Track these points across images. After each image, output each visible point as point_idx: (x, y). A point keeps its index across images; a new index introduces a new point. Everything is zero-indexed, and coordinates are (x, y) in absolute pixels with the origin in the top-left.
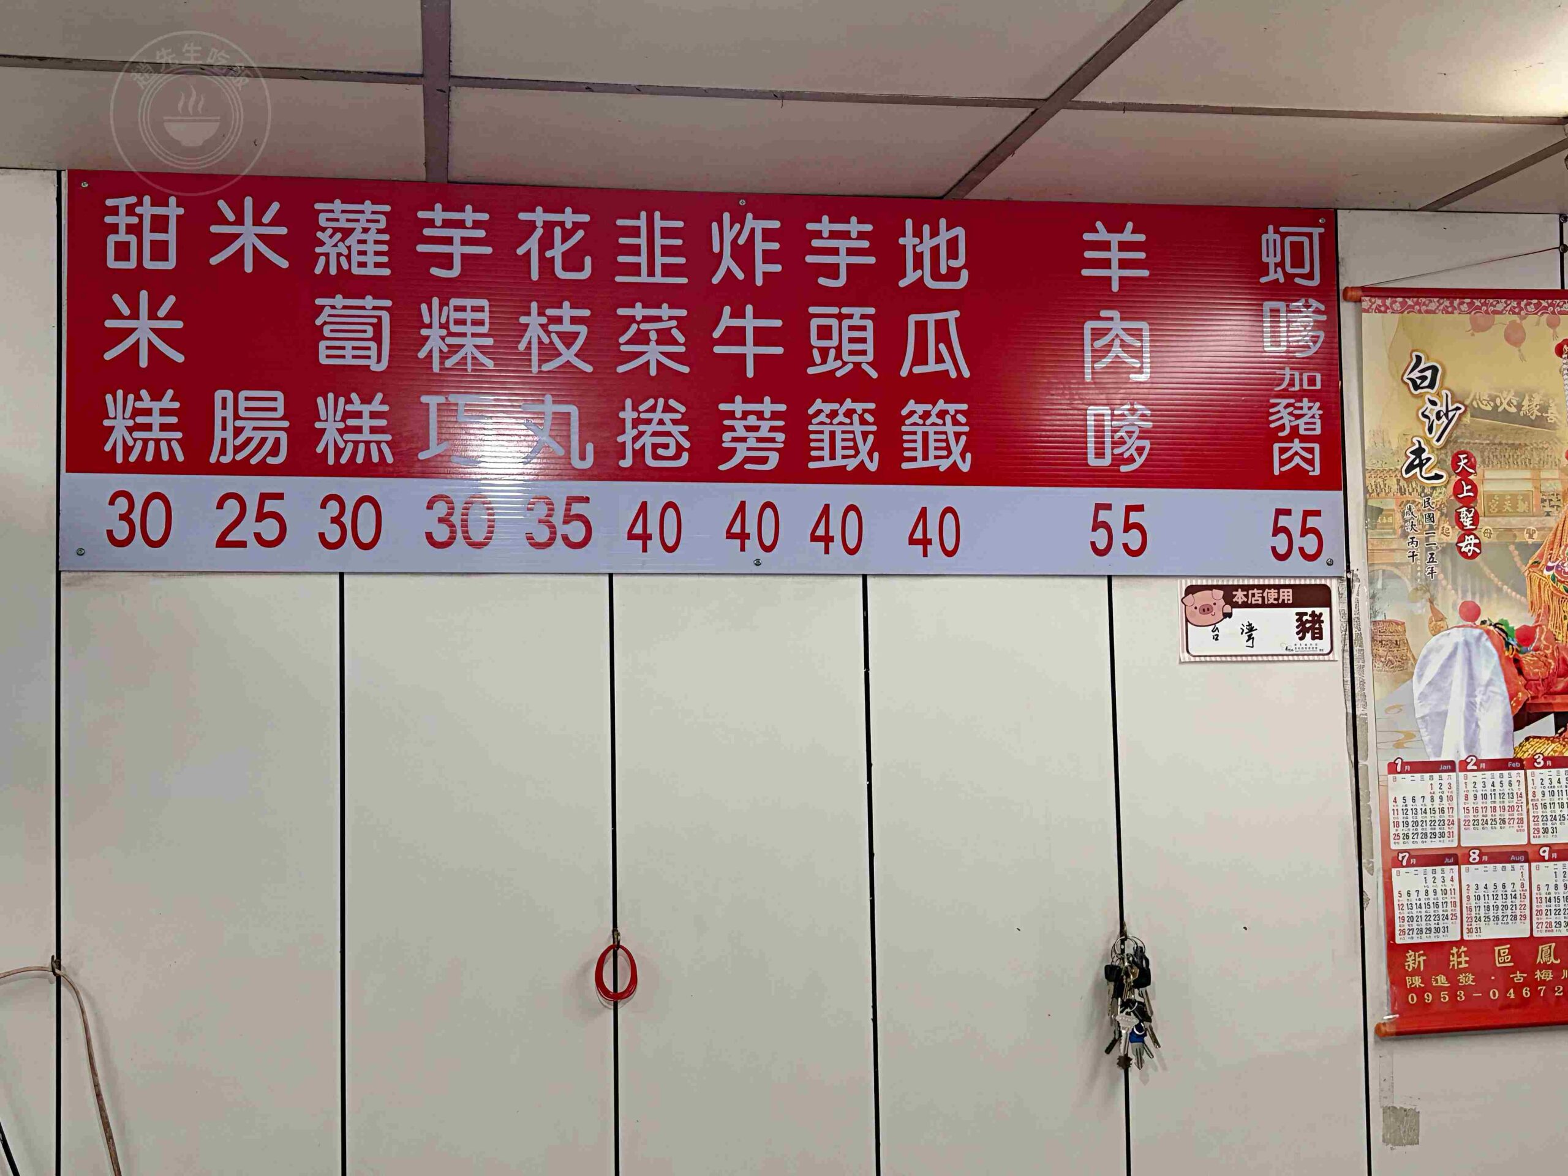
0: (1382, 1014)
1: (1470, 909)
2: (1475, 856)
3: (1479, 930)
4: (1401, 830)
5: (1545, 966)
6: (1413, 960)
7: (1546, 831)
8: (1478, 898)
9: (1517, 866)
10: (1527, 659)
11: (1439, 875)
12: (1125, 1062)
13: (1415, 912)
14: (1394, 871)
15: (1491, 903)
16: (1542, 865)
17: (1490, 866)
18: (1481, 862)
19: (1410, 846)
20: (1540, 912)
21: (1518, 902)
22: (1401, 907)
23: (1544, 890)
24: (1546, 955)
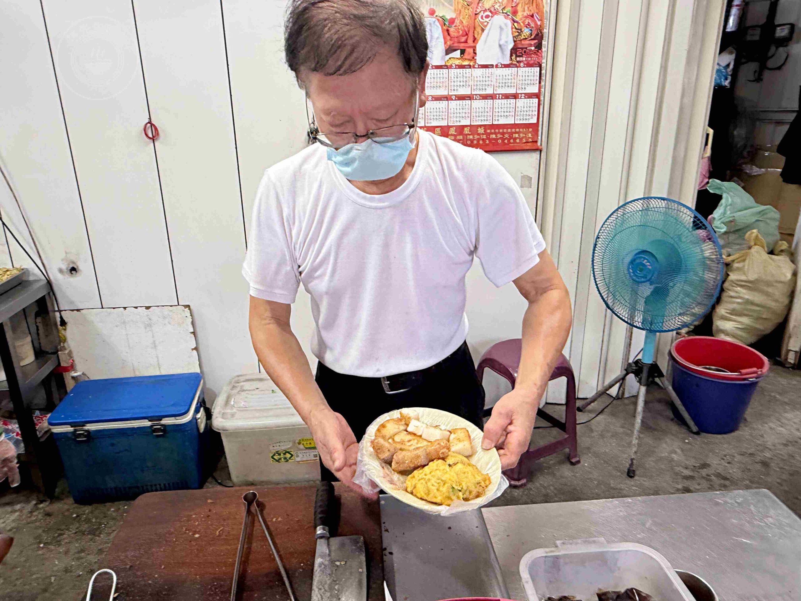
5: (451, 135)
7: (454, 90)
8: (431, 112)
9: (444, 102)
10: (452, 30)
15: (435, 114)
16: (452, 101)
17: (435, 102)
18: (432, 100)
20: (451, 117)
21: (443, 114)
23: (452, 110)
24: (452, 131)
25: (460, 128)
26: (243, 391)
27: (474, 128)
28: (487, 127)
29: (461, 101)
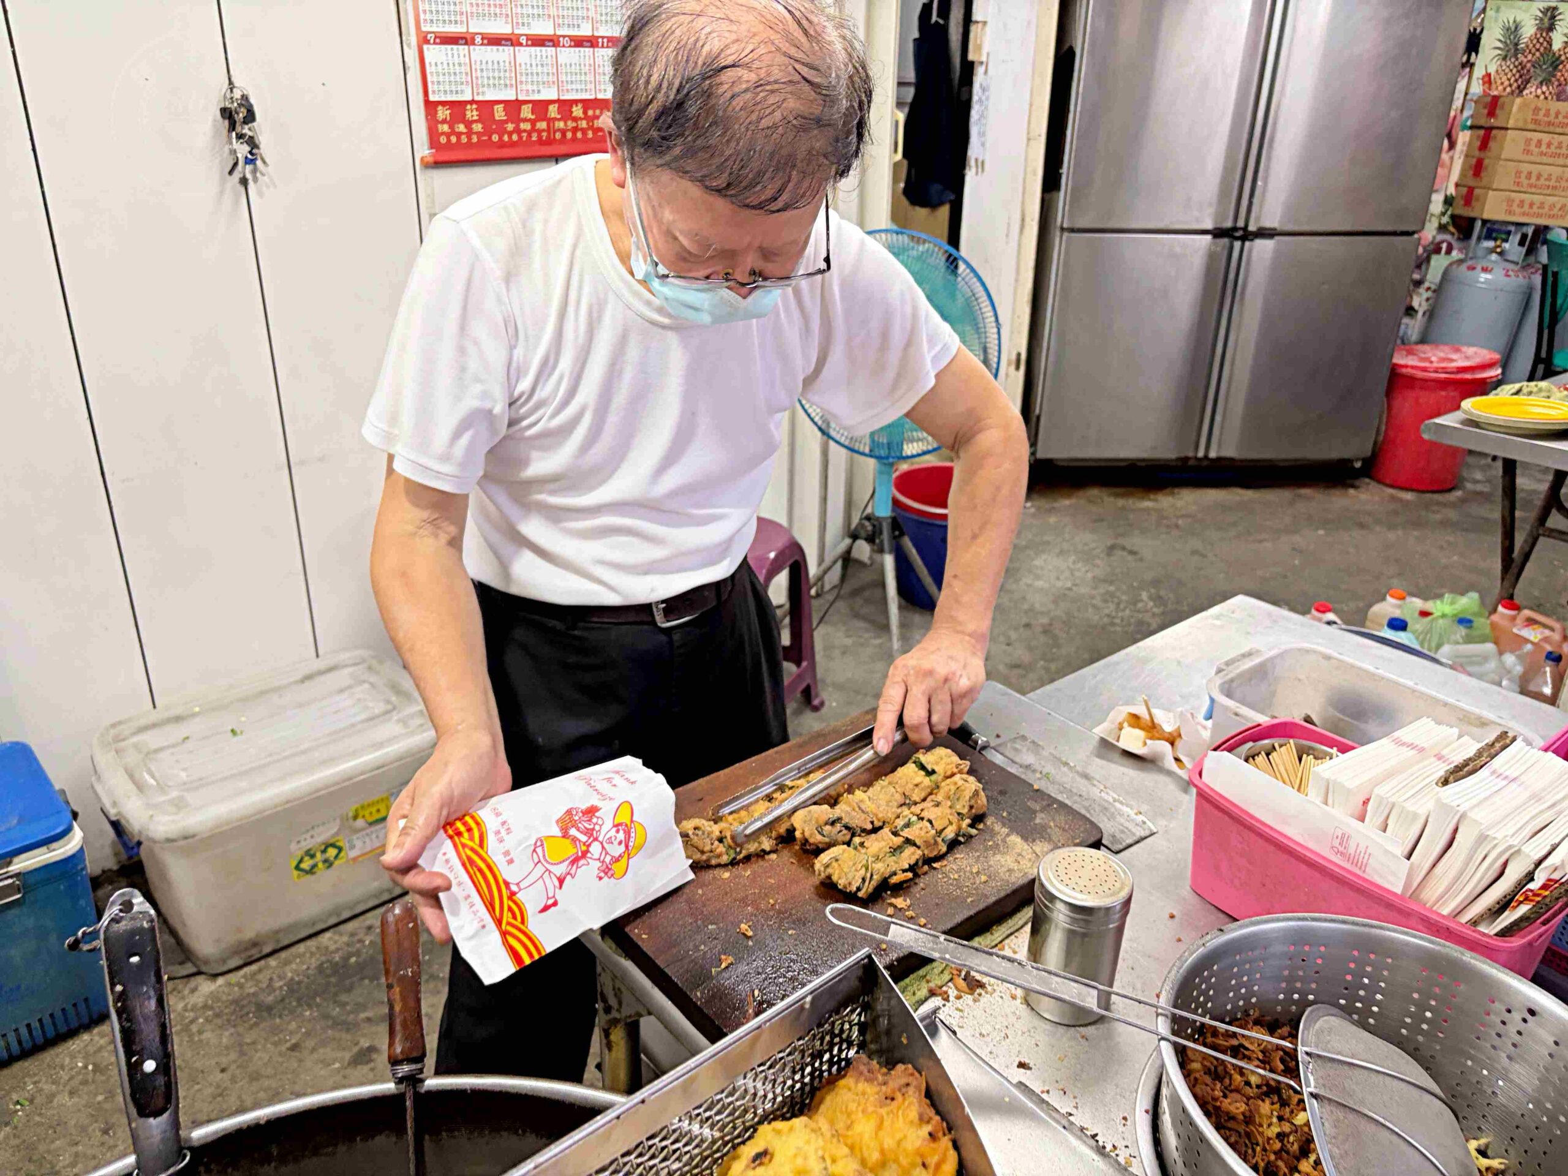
0: (424, 150)
1: (477, 78)
2: (478, 39)
3: (483, 93)
4: (428, 16)
5: (526, 120)
6: (443, 113)
7: (523, 24)
8: (482, 70)
9: (506, 48)
11: (455, 52)
12: (244, 181)
13: (441, 78)
14: (425, 47)
15: (491, 75)
16: (522, 49)
17: (489, 48)
19: (434, 29)
20: (521, 82)
21: (507, 74)
22: (432, 73)
23: (523, 66)
24: (526, 112)
25: (539, 107)
26: (156, 751)
27: (565, 106)
28: (586, 104)
29: (538, 49)
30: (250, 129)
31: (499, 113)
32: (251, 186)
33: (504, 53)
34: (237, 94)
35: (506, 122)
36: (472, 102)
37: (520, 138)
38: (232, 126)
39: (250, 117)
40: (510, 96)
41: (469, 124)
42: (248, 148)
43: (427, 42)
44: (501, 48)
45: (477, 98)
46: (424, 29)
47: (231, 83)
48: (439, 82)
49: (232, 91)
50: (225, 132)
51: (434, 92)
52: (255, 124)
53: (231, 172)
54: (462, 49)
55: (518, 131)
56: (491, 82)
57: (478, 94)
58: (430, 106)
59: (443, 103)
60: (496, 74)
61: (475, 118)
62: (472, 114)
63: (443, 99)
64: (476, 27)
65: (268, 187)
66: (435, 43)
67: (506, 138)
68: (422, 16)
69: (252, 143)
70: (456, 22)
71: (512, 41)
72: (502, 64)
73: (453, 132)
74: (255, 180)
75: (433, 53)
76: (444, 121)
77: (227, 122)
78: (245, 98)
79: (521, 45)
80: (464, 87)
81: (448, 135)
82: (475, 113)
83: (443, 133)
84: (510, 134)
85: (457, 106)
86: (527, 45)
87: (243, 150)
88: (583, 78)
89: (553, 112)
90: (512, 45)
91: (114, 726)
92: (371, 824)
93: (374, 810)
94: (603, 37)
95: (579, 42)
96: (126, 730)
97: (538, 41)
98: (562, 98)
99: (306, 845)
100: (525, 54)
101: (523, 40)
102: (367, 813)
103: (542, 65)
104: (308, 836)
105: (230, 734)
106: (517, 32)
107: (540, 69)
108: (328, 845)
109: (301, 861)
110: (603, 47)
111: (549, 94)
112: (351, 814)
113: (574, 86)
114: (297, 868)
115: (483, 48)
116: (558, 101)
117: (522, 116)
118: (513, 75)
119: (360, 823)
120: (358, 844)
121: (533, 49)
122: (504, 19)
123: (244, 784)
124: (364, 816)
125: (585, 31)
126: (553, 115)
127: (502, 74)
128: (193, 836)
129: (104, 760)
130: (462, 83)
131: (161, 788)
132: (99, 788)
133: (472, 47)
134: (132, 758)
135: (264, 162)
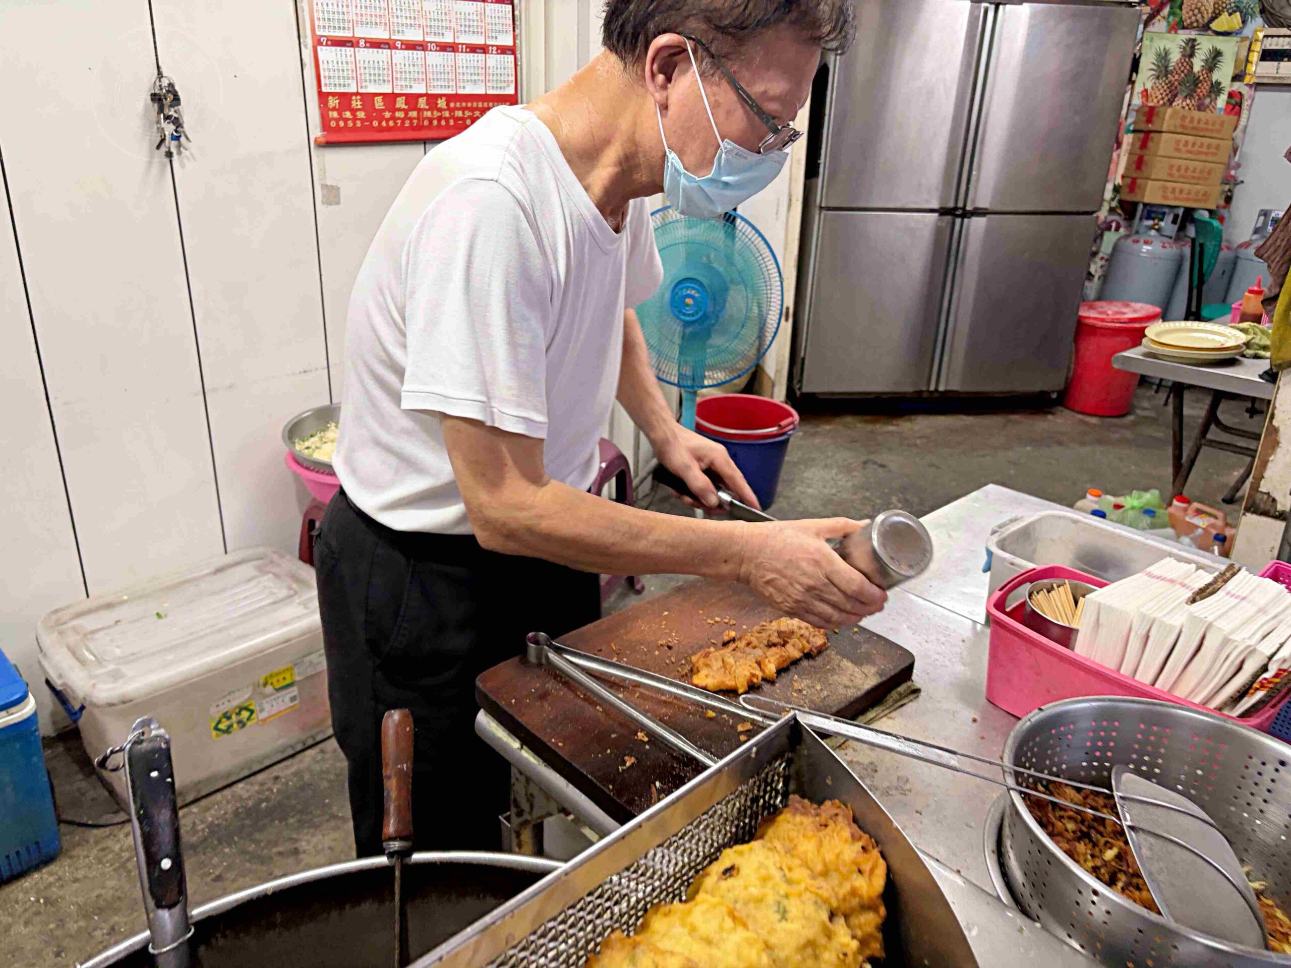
0: (317, 132)
1: (361, 74)
2: (362, 43)
4: (322, 23)
5: (400, 110)
6: (333, 102)
7: (399, 31)
8: (365, 68)
9: (385, 51)
11: (343, 53)
12: (169, 154)
13: (332, 74)
14: (319, 48)
15: (372, 72)
16: (397, 51)
17: (371, 50)
18: (365, 47)
19: (326, 33)
20: (397, 78)
21: (385, 72)
22: (324, 69)
23: (398, 66)
24: (401, 103)
25: (412, 99)
26: (93, 632)
27: (432, 99)
28: (449, 98)
29: (410, 52)
30: (175, 112)
31: (379, 103)
32: (175, 157)
33: (383, 55)
34: (165, 83)
35: (383, 111)
36: (357, 94)
37: (396, 123)
38: (161, 110)
39: (176, 100)
40: (387, 89)
41: (354, 111)
42: (173, 127)
43: (321, 44)
44: (380, 50)
45: (360, 91)
46: (318, 33)
47: (160, 74)
48: (330, 77)
49: (160, 81)
50: (155, 113)
51: (326, 85)
52: (180, 107)
53: (158, 147)
54: (349, 51)
55: (393, 118)
56: (372, 78)
57: (362, 87)
58: (323, 97)
59: (334, 94)
60: (376, 72)
61: (359, 107)
62: (356, 103)
63: (333, 90)
64: (362, 32)
65: (189, 159)
66: (327, 45)
67: (384, 124)
68: (317, 23)
69: (177, 123)
70: (344, 28)
71: (389, 45)
72: (381, 63)
73: (341, 118)
74: (179, 153)
75: (326, 53)
76: (334, 109)
77: (156, 106)
78: (171, 85)
79: (396, 48)
80: (350, 81)
81: (337, 120)
82: (359, 103)
83: (333, 119)
84: (387, 120)
85: (345, 98)
86: (401, 49)
87: (169, 129)
88: (446, 76)
89: (422, 103)
90: (389, 48)
91: (56, 612)
92: (278, 690)
93: (281, 678)
94: (462, 44)
95: (443, 47)
96: (65, 616)
97: (411, 46)
98: (429, 92)
99: (225, 707)
100: (400, 55)
101: (398, 44)
102: (274, 680)
103: (414, 65)
104: (225, 700)
105: (156, 617)
106: (393, 37)
107: (412, 69)
108: (242, 709)
109: (219, 722)
110: (462, 52)
111: (419, 89)
112: (262, 681)
113: (439, 83)
114: (216, 728)
115: (366, 50)
116: (426, 95)
117: (398, 106)
118: (390, 72)
119: (269, 689)
120: (267, 706)
121: (406, 52)
122: (383, 27)
123: (170, 657)
124: (272, 684)
125: (448, 39)
126: (422, 107)
127: (381, 72)
128: (131, 701)
129: (49, 640)
130: (349, 78)
131: (99, 662)
132: (45, 664)
133: (357, 49)
134: (72, 639)
135: (187, 138)
